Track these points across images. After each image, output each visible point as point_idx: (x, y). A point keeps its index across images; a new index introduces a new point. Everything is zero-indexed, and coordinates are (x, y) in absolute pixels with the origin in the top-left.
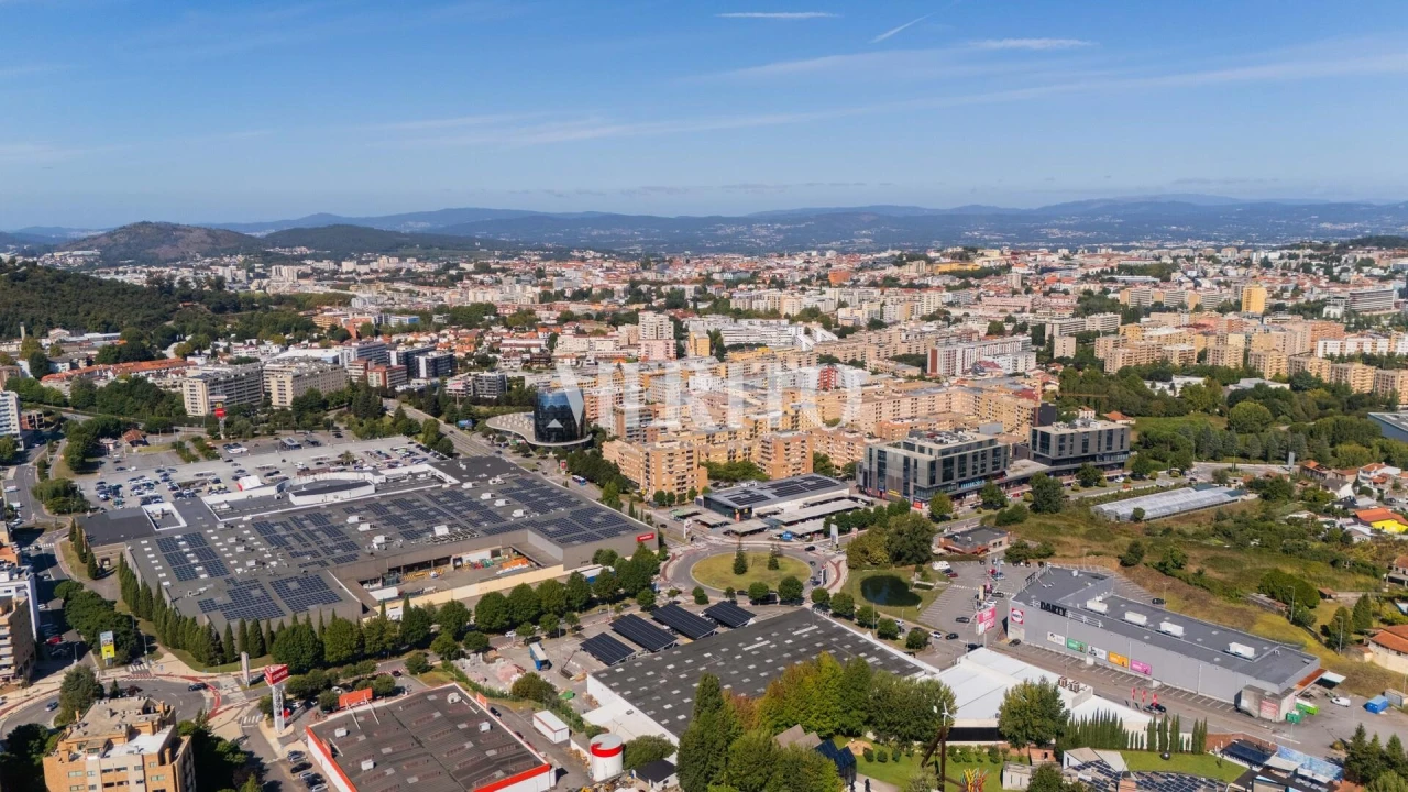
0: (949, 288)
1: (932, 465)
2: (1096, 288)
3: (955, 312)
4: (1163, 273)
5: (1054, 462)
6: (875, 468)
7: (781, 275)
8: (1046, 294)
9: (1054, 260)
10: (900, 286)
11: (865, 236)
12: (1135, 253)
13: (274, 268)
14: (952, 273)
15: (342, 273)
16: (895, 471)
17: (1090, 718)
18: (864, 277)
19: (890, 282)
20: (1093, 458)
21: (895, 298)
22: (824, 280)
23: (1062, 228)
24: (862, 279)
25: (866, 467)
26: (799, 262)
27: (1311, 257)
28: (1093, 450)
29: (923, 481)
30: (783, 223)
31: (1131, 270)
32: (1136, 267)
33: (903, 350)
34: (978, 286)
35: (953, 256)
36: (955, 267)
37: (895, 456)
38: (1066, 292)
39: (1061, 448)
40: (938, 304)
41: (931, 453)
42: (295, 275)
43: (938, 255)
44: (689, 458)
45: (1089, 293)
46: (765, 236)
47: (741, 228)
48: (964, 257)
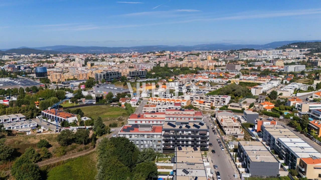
1: (104, 75)
4: (198, 55)
5: (132, 77)
7: (122, 56)
9: (180, 53)
13: (3, 56)
15: (21, 57)
16: (99, 77)
17: (87, 95)
19: (144, 57)
28: (139, 74)
29: (103, 78)
32: (193, 54)
35: (160, 53)
37: (99, 74)
38: (176, 58)
39: (133, 74)
41: (104, 73)
42: (8, 57)
43: (157, 52)
44: (60, 76)
47: (127, 50)
48: (162, 52)
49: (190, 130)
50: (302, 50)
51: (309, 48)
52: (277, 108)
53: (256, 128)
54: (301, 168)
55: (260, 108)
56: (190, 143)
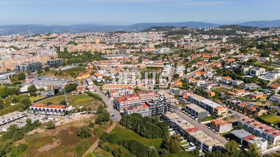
0: (44, 41)
1: (27, 66)
2: (72, 40)
3: (44, 45)
4: (85, 37)
5: (51, 65)
6: (18, 69)
7: (5, 39)
8: (63, 42)
9: (66, 35)
10: (34, 41)
11: (30, 31)
12: (81, 34)
14: (45, 38)
16: (21, 69)
17: (40, 88)
18: (26, 39)
19: (32, 40)
20: (57, 64)
21: (32, 43)
22: (16, 40)
23: (73, 30)
24: (25, 40)
25: (16, 69)
26: (10, 36)
27: (108, 34)
28: (57, 63)
29: (26, 69)
30: (7, 28)
31: (79, 37)
33: (31, 52)
34: (50, 41)
35: (46, 35)
36: (46, 37)
37: (21, 66)
38: (67, 41)
39: (52, 63)
40: (41, 44)
43: (43, 35)
45: (71, 41)
46: (3, 31)
48: (48, 35)
49: (162, 104)
50: (159, 32)
51: (163, 31)
52: (185, 84)
53: (184, 97)
54: (215, 112)
55: (175, 85)
56: (163, 110)
